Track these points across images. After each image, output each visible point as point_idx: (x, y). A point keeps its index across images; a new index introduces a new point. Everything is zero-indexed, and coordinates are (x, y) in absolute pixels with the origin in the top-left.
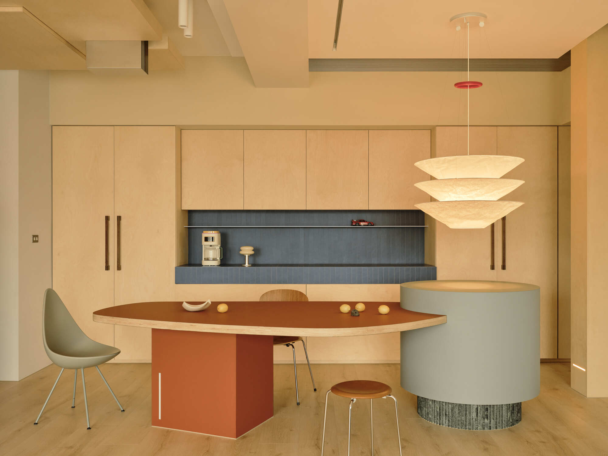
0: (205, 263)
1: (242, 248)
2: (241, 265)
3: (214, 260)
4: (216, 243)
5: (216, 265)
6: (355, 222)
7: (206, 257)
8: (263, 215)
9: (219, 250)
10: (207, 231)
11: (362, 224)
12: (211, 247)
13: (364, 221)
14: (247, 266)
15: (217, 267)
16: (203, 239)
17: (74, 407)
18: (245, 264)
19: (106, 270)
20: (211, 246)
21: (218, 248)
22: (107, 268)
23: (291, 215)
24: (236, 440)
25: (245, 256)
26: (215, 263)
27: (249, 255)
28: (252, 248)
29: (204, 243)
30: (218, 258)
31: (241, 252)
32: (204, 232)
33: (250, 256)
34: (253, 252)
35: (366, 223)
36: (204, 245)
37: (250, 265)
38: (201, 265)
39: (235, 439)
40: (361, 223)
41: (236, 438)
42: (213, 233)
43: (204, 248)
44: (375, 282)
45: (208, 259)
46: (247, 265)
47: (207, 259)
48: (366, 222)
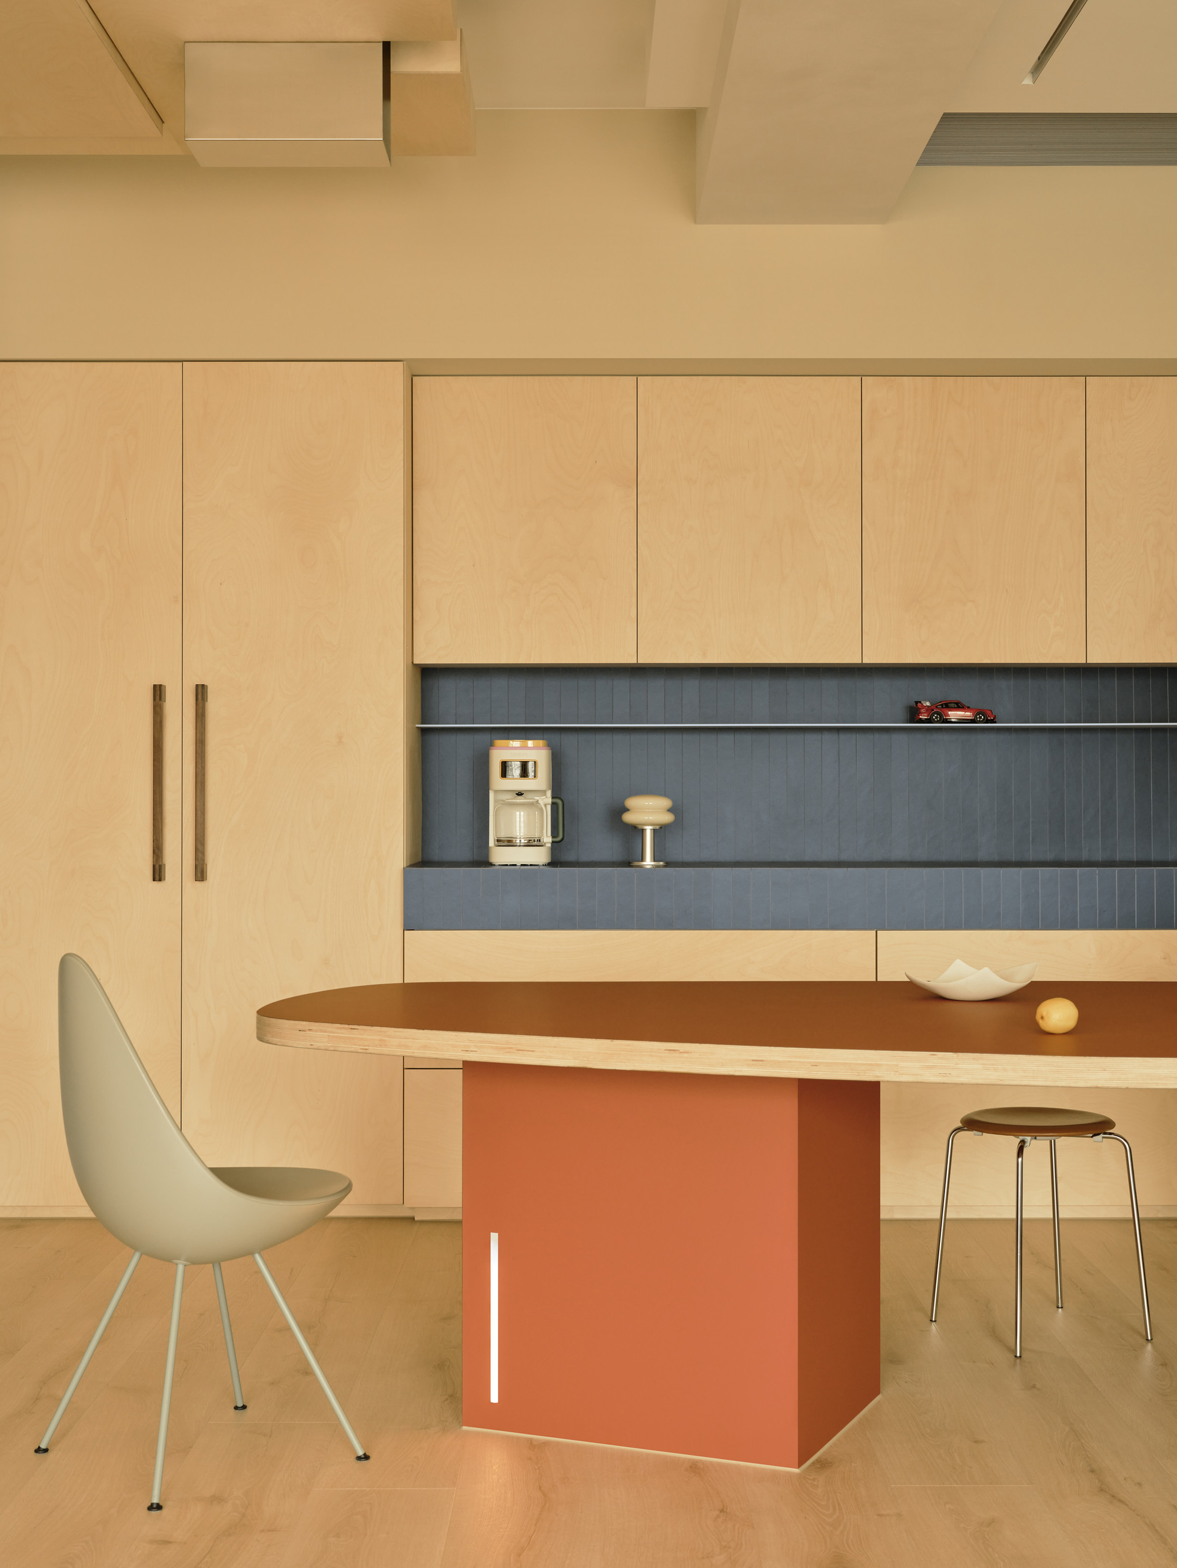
0: (500, 856)
1: (632, 802)
2: (629, 861)
3: (530, 843)
4: (540, 781)
5: (541, 864)
6: (929, 709)
7: (503, 835)
8: (691, 686)
9: (549, 808)
10: (508, 739)
11: (954, 715)
12: (520, 800)
13: (959, 706)
14: (648, 867)
15: (544, 867)
16: (495, 769)
17: (244, 1407)
18: (643, 859)
19: (154, 880)
20: (520, 794)
21: (546, 800)
22: (158, 874)
23: (793, 684)
24: (799, 1475)
25: (643, 831)
26: (539, 856)
27: (658, 827)
28: (665, 803)
29: (497, 782)
30: (548, 839)
31: (629, 818)
32: (499, 743)
33: (660, 832)
34: (668, 818)
35: (968, 714)
36: (496, 792)
37: (661, 863)
38: (485, 862)
39: (796, 1470)
40: (950, 713)
41: (799, 1468)
42: (526, 748)
43: (496, 801)
44: (1127, 923)
45: (509, 841)
46: (648, 862)
47: (509, 843)
48: (968, 707)
